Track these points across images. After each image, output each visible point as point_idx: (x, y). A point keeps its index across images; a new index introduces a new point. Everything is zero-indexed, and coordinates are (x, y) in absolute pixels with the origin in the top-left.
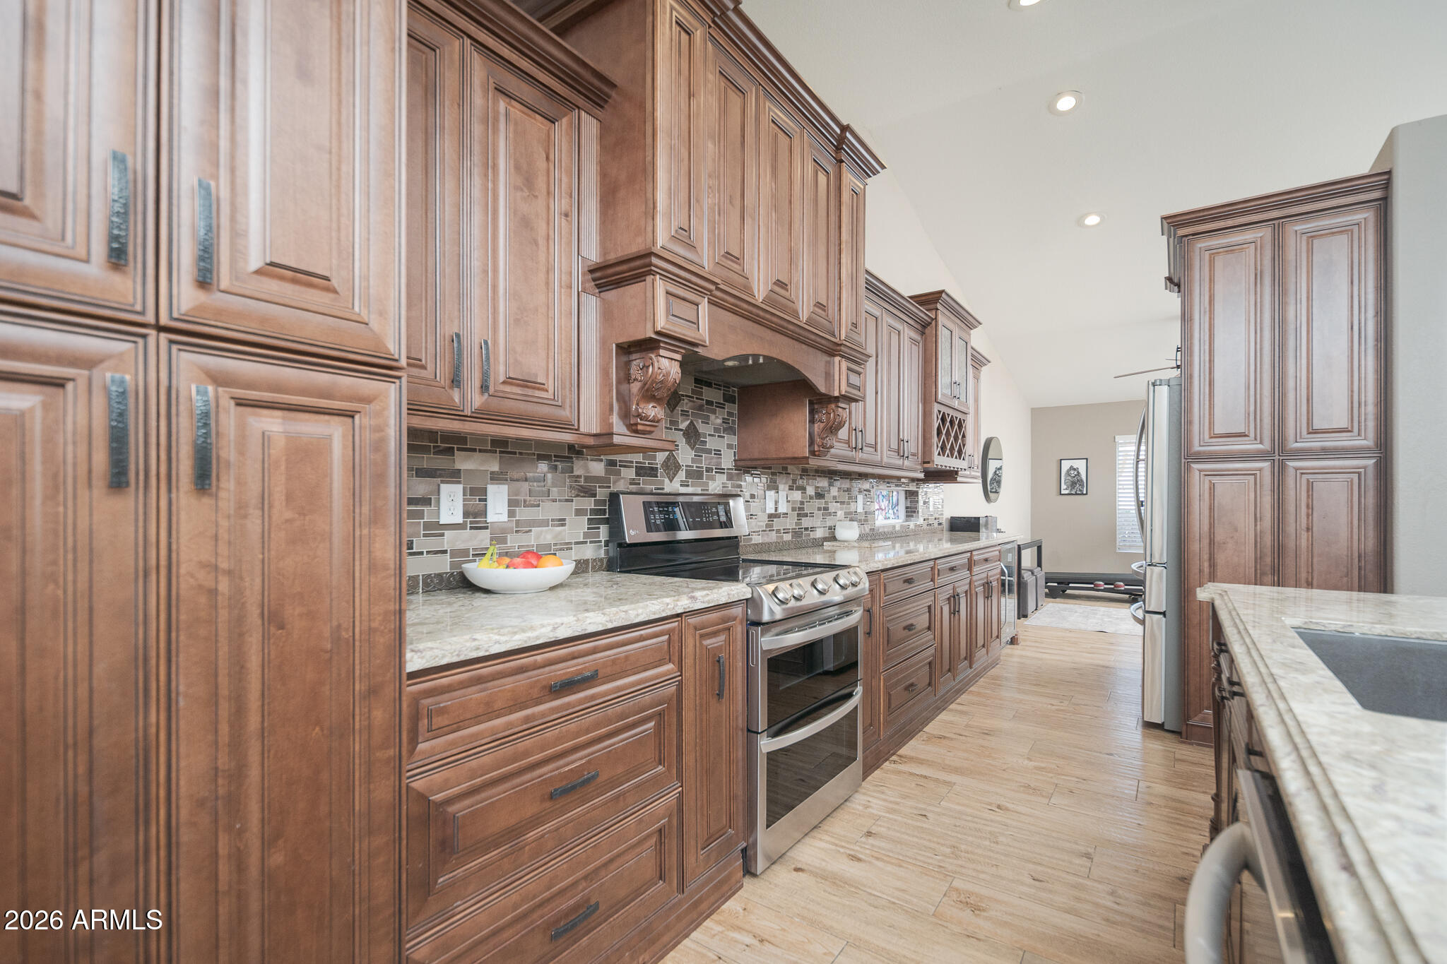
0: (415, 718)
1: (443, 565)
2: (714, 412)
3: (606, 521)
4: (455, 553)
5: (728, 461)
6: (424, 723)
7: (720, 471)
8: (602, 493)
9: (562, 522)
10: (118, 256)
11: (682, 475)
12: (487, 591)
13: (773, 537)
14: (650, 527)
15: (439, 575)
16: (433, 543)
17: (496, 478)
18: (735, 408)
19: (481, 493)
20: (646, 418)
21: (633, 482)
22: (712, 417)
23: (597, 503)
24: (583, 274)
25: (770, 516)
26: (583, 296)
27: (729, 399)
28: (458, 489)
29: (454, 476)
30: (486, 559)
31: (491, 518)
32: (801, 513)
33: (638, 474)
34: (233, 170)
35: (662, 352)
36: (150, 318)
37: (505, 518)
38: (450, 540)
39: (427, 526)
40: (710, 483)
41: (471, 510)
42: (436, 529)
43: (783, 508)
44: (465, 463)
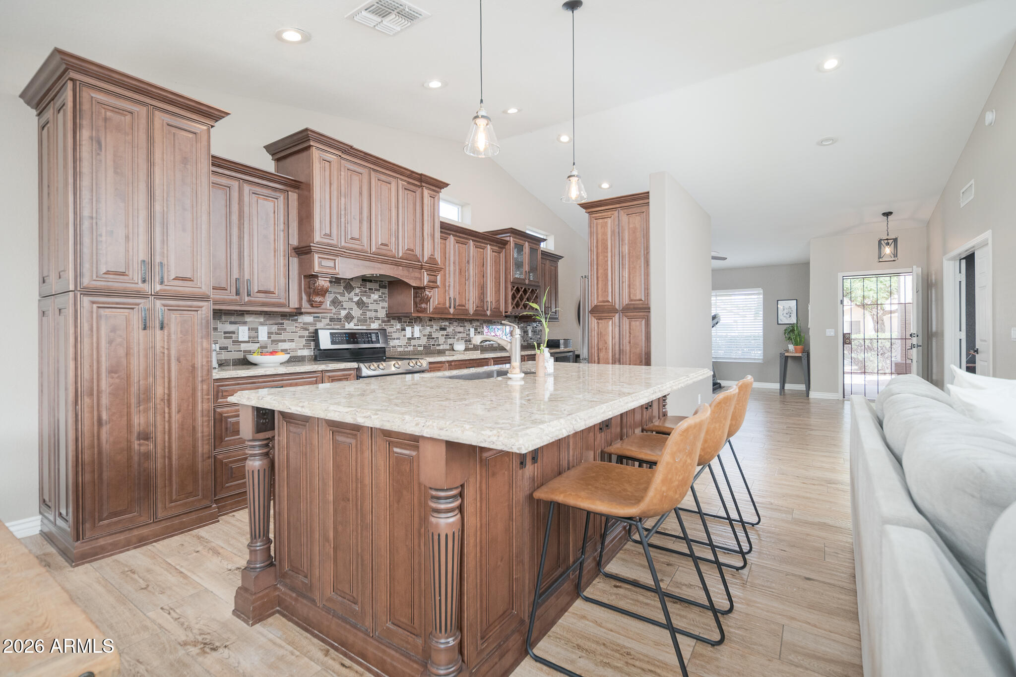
0: (218, 392)
1: (240, 356)
2: (374, 293)
3: (314, 340)
4: (245, 352)
5: (382, 314)
6: (220, 394)
7: (377, 319)
8: (312, 329)
9: (292, 341)
10: (144, 281)
11: (355, 321)
12: (256, 365)
13: (411, 348)
14: (333, 343)
15: (239, 359)
16: (236, 347)
17: (262, 324)
18: (386, 291)
19: (256, 330)
20: (316, 302)
21: (328, 325)
22: (372, 295)
23: (309, 333)
24: (291, 250)
25: (409, 339)
26: (290, 258)
27: (384, 287)
28: (246, 328)
29: (245, 323)
30: (256, 354)
31: (260, 339)
32: (430, 337)
33: (330, 321)
34: (167, 257)
35: (319, 278)
36: (150, 293)
37: (266, 339)
38: (244, 347)
39: (234, 342)
40: (372, 324)
41: (251, 335)
42: (237, 342)
43: (417, 334)
44: (248, 319)
